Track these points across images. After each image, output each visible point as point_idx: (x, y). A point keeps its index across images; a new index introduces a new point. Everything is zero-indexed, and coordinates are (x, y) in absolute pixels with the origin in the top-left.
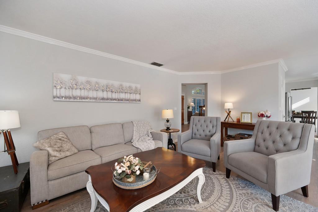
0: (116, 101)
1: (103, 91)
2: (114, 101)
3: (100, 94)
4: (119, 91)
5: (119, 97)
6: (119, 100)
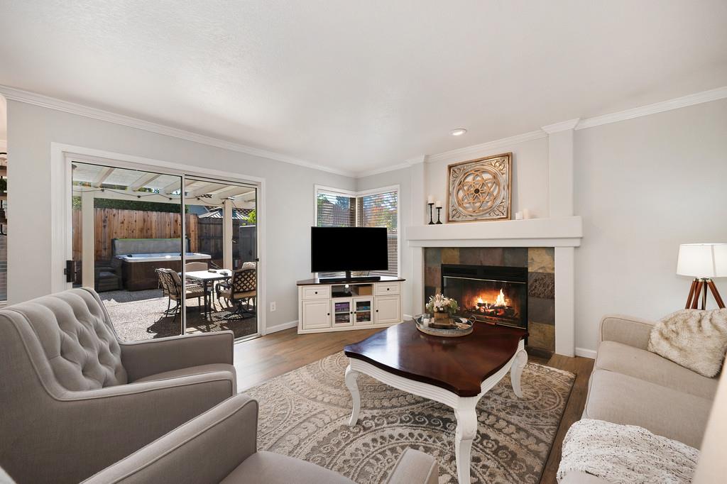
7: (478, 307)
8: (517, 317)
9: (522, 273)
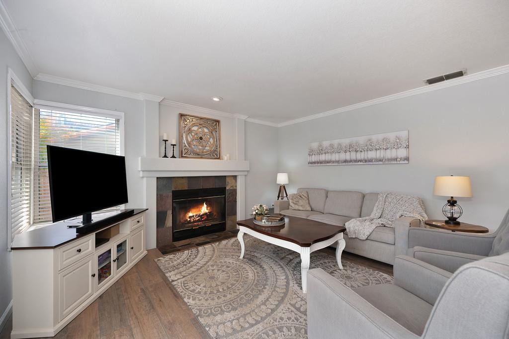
0: (362, 163)
1: (345, 152)
2: (359, 163)
3: (343, 156)
4: (365, 150)
5: (366, 158)
6: (366, 161)
7: (189, 219)
8: (215, 217)
9: (222, 191)
